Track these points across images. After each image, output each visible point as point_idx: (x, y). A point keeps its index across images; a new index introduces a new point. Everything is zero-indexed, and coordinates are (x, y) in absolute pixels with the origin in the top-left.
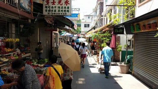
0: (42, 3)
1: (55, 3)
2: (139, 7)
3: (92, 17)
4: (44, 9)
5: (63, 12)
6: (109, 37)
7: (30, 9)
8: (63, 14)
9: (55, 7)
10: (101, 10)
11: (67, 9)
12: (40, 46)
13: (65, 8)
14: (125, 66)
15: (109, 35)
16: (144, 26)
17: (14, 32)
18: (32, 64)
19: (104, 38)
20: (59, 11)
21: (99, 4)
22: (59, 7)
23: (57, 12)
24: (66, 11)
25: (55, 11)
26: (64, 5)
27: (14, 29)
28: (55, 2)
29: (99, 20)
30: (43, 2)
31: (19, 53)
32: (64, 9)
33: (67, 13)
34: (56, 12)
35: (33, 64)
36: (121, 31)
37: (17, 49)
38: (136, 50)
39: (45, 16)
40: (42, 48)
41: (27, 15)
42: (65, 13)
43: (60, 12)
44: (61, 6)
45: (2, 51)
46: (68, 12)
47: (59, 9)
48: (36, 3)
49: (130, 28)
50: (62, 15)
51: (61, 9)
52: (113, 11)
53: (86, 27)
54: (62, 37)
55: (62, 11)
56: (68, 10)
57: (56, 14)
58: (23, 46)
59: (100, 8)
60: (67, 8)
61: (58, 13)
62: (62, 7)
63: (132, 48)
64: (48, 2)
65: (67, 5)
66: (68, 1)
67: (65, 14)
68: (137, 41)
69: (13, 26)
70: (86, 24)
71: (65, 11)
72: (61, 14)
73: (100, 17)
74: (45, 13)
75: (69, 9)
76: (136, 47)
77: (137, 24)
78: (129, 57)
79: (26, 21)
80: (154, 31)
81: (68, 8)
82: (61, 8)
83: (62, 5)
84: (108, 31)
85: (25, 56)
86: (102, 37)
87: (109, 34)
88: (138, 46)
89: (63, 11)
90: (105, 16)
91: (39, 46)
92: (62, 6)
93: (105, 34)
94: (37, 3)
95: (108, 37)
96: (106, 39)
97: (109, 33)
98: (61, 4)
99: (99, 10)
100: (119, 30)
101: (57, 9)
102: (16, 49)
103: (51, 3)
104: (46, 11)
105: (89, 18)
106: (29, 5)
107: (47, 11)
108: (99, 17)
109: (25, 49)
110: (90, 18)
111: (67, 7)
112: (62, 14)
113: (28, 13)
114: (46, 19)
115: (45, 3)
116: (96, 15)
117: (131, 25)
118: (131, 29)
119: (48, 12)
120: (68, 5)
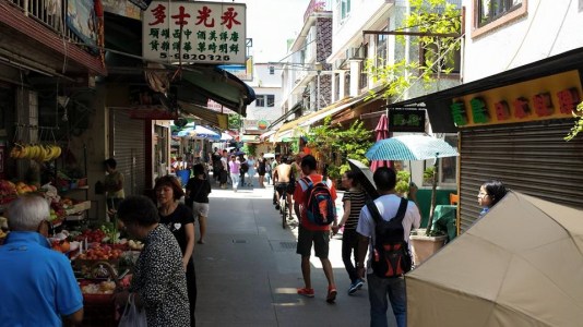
0: (136, 16)
1: (185, 19)
2: (475, 38)
3: (286, 70)
4: (147, 39)
5: (218, 52)
6: (365, 141)
7: (94, 39)
8: (215, 58)
9: (188, 33)
10: (325, 45)
11: (230, 43)
12: (111, 175)
13: (224, 36)
14: (430, 241)
15: (363, 136)
16: (504, 103)
17: (34, 122)
18: (106, 239)
19: (349, 147)
20: (202, 47)
21: (313, 24)
22: (202, 35)
23: (195, 50)
24: (229, 49)
25: (188, 47)
26: (219, 28)
27: (33, 111)
28: (189, 16)
29: (314, 79)
30: (141, 15)
31: (57, 200)
32: (219, 42)
33: (231, 54)
34: (190, 53)
35: (109, 242)
36: (415, 120)
37: (48, 186)
38: (468, 185)
39: (149, 66)
40: (120, 182)
41: (87, 61)
42: (223, 54)
43: (207, 52)
44: (208, 31)
45: (3, 193)
46: (236, 51)
47: (202, 41)
48: (113, 15)
49: (450, 110)
50: (214, 61)
51: (208, 42)
52: (372, 50)
53: (263, 105)
54: (179, 143)
55: (212, 47)
56: (235, 43)
57: (191, 57)
58: (64, 176)
59: (318, 39)
60: (229, 36)
61: (198, 53)
62: (213, 34)
63: (443, 181)
64: (160, 14)
65: (229, 27)
66: (236, 14)
67: (222, 60)
68: (471, 154)
69: (33, 99)
70: (262, 96)
71: (223, 47)
72: (208, 60)
73: (319, 72)
74: (149, 53)
75: (239, 42)
76: (469, 175)
77: (476, 98)
78: (442, 210)
79: (80, 80)
80: (540, 123)
81: (235, 37)
82: (208, 36)
83: (212, 25)
84: (359, 122)
85: (73, 211)
86: (341, 143)
87: (363, 132)
88: (476, 171)
89: (218, 48)
90: (341, 68)
91: (107, 173)
92: (212, 29)
93: (351, 132)
94: (119, 16)
95: (359, 143)
96: (354, 150)
97: (363, 127)
98: (209, 22)
99: (314, 44)
100: (407, 118)
101: (194, 41)
102: (44, 187)
103: (174, 17)
104: (155, 45)
105: (272, 71)
106: (91, 22)
107: (159, 47)
108: (316, 68)
109: (74, 185)
110: (279, 72)
111: (230, 33)
112: (212, 58)
113: (89, 50)
114: (147, 75)
115: (149, 18)
116: (303, 64)
117: (454, 100)
118: (452, 115)
119: (160, 50)
120: (235, 27)
